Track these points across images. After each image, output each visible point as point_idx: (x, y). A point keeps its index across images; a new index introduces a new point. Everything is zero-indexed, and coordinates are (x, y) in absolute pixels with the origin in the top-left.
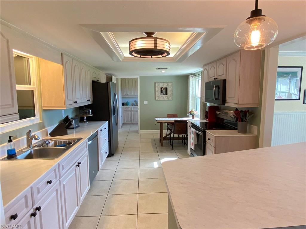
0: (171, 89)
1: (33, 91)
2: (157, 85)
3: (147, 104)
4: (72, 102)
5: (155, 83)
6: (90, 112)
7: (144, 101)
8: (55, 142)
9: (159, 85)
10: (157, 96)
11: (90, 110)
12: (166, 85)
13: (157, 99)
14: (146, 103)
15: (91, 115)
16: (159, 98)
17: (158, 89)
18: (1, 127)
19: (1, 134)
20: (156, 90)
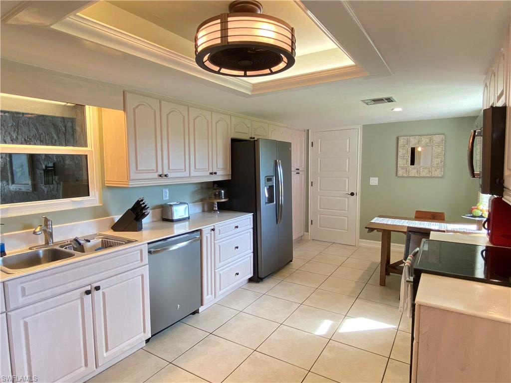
0: (439, 151)
1: (87, 155)
2: (401, 142)
3: (377, 184)
4: (156, 175)
5: (398, 139)
6: (223, 194)
7: (371, 178)
8: (102, 240)
9: (408, 142)
10: (403, 168)
11: (223, 191)
12: (428, 141)
13: (400, 173)
14: (374, 181)
15: (223, 200)
16: (407, 171)
17: (405, 152)
18: (2, 209)
19: (1, 219)
20: (400, 154)
